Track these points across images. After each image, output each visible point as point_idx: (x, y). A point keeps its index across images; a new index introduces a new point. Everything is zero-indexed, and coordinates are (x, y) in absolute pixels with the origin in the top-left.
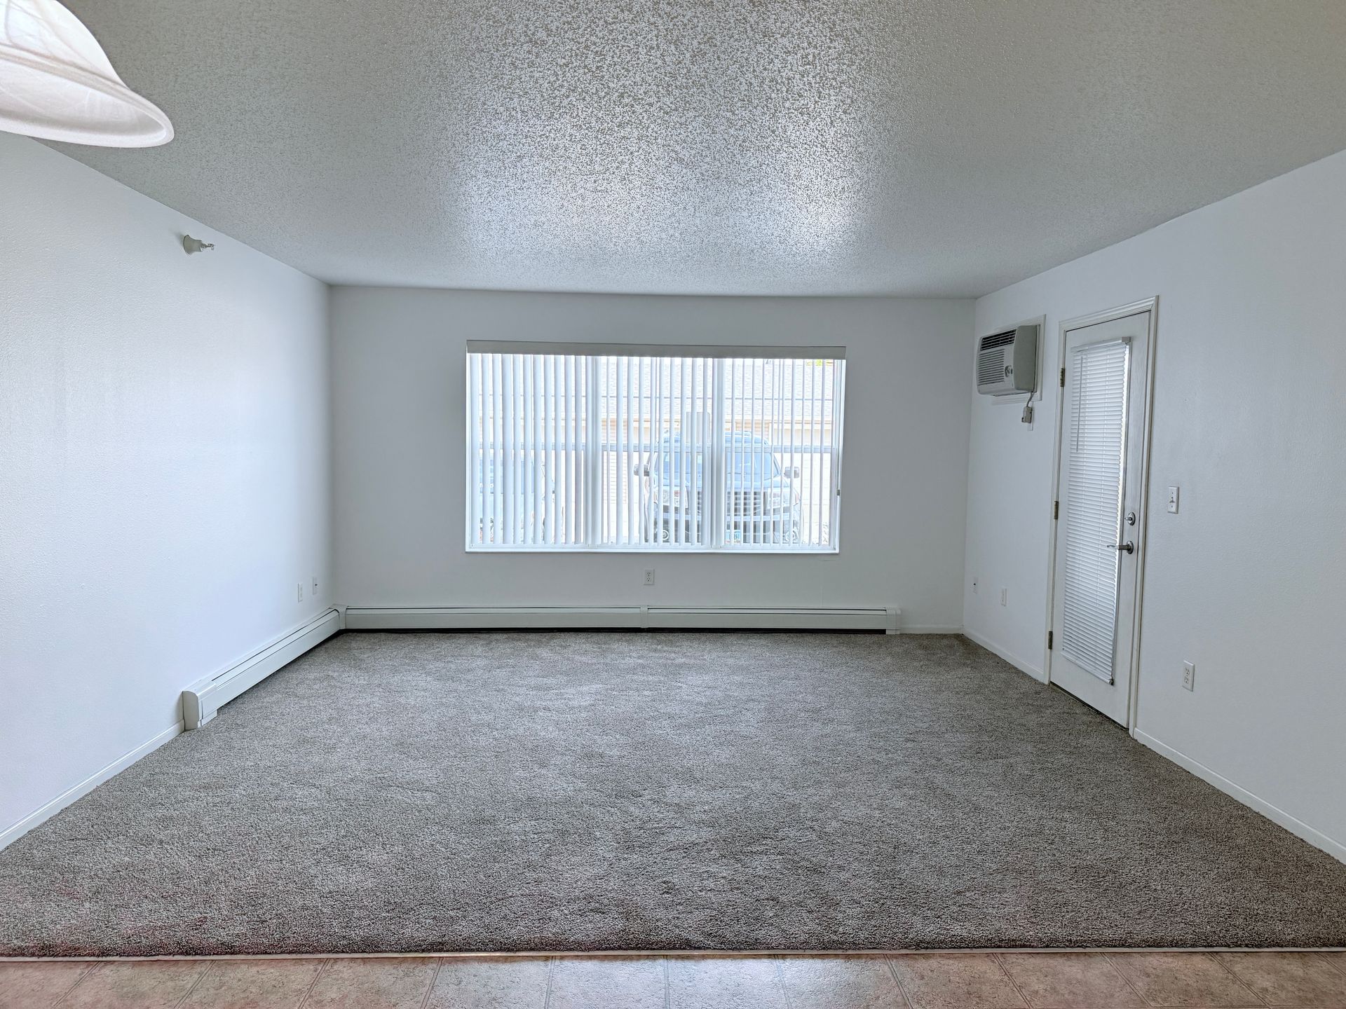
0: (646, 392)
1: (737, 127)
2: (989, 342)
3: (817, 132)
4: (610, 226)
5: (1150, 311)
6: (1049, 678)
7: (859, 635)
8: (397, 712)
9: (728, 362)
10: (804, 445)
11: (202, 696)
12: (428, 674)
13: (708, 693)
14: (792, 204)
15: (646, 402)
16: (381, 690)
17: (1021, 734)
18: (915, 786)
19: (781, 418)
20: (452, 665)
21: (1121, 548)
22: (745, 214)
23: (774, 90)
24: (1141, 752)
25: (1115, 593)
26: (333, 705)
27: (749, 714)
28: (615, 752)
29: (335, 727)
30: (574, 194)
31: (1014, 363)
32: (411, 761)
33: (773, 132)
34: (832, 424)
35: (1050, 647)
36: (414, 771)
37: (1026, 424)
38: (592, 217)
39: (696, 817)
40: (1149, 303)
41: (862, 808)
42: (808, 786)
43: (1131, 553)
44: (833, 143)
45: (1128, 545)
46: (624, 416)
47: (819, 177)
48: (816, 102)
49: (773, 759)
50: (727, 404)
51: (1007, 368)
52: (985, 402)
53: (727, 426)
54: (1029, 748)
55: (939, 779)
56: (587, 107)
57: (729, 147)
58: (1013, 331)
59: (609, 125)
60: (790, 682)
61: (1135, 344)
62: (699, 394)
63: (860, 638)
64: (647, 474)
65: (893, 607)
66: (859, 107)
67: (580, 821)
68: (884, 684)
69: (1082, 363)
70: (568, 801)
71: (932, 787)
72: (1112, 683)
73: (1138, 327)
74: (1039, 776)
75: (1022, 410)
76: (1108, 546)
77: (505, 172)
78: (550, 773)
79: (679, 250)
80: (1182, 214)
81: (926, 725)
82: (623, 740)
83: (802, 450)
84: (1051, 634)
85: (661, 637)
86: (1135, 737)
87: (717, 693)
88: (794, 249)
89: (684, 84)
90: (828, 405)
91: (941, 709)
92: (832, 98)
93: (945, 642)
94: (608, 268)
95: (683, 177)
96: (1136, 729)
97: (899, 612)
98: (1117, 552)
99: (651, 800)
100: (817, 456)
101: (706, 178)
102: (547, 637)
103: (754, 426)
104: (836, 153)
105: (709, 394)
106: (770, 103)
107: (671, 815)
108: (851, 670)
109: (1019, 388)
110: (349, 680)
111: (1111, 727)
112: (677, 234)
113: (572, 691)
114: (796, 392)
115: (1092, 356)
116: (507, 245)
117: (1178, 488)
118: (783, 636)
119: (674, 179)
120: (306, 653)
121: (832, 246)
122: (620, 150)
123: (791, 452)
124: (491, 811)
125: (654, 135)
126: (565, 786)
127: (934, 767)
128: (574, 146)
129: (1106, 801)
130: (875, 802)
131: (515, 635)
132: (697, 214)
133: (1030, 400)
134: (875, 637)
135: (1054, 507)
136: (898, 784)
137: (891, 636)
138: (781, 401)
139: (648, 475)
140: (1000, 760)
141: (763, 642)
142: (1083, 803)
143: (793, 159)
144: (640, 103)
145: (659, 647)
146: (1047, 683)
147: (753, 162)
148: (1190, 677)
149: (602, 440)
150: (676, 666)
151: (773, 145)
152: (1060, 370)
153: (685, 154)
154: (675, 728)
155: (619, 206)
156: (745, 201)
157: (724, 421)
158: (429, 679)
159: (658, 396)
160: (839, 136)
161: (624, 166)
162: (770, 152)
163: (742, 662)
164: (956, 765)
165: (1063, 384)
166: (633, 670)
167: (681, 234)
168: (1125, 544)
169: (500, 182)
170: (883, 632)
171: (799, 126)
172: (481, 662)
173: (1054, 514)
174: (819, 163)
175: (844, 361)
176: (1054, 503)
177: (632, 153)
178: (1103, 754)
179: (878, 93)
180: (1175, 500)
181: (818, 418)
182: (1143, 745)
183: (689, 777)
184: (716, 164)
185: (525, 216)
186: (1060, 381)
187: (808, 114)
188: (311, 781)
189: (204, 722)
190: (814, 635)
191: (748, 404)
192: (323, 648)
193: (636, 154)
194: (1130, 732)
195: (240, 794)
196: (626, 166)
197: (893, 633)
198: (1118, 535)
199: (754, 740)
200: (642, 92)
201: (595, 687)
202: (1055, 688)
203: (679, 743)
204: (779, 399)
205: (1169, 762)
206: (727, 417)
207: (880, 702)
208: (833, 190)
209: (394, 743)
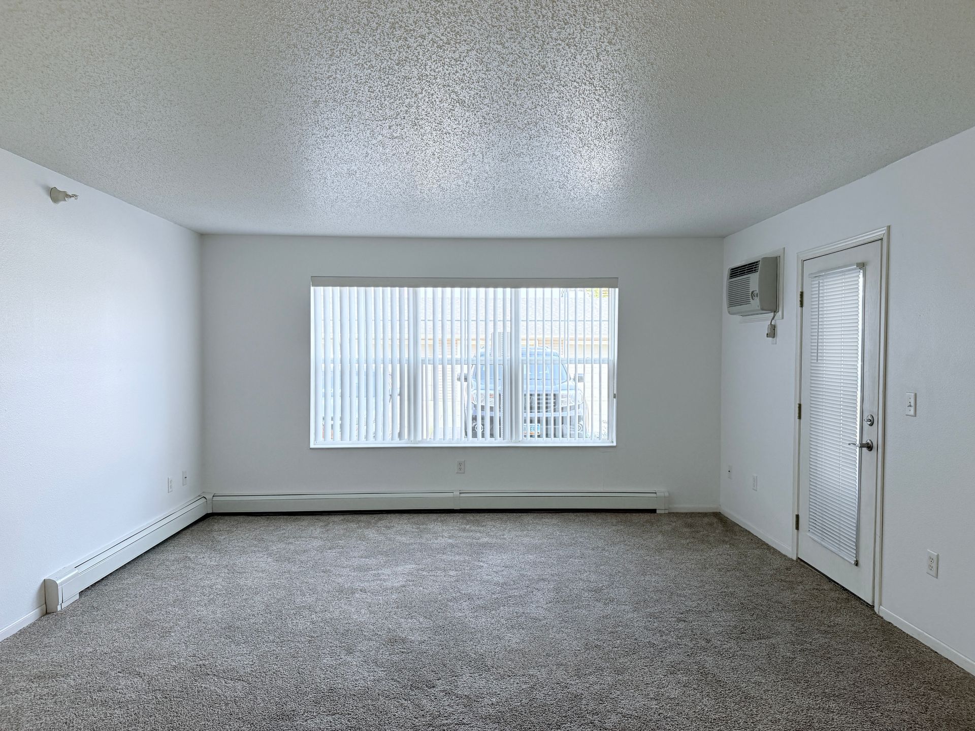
0: (457, 316)
1: (509, 63)
2: (736, 272)
3: (584, 67)
4: (413, 173)
5: (882, 239)
6: (797, 554)
7: (634, 514)
8: (234, 593)
9: (523, 291)
10: (586, 357)
11: (62, 583)
12: (270, 555)
13: (504, 573)
14: (567, 149)
15: (457, 325)
16: (227, 571)
17: (779, 612)
18: (687, 671)
19: (566, 336)
20: (292, 547)
21: (862, 446)
22: (527, 159)
23: (539, 16)
24: (888, 630)
25: (857, 485)
26: (182, 587)
27: (539, 594)
28: (416, 637)
29: (177, 609)
30: (374, 142)
31: (759, 290)
32: (233, 646)
33: (544, 68)
34: (608, 340)
35: (797, 528)
36: (233, 658)
37: (770, 339)
38: (395, 165)
39: (483, 712)
40: (881, 232)
41: (640, 698)
42: (590, 674)
43: (871, 450)
44: (600, 80)
45: (868, 444)
46: (439, 336)
47: (589, 119)
48: (582, 30)
49: (559, 644)
50: (523, 325)
51: (753, 292)
52: (733, 322)
53: (522, 343)
54: (788, 626)
55: (709, 662)
56: (363, 42)
57: (504, 86)
58: (757, 262)
59: (389, 63)
60: (576, 560)
61: (869, 268)
62: (500, 317)
63: (635, 517)
64: (466, 379)
65: (662, 490)
66: (623, 36)
67: (373, 716)
68: (657, 562)
69: (819, 287)
70: (365, 693)
71: (704, 673)
72: (857, 564)
73: (872, 254)
74: (800, 659)
75: (767, 327)
76: (849, 444)
77: (307, 120)
78: (354, 660)
79: (475, 196)
80: (912, 153)
81: (695, 604)
82: (426, 623)
83: (584, 362)
84: (797, 516)
85: (470, 517)
86: (881, 615)
87: (513, 571)
88: (572, 194)
89: (451, 10)
90: (605, 325)
91: (707, 586)
92: (597, 25)
93: (706, 520)
94: (420, 214)
95: (467, 121)
96: (881, 607)
97: (667, 494)
98: (858, 450)
99: (443, 691)
100: (596, 366)
101: (488, 121)
102: (376, 519)
103: (553, 342)
104: (604, 91)
105: (508, 318)
106: (538, 33)
107: (461, 709)
108: (628, 548)
109: (764, 309)
110: (202, 561)
111: (858, 604)
112: (471, 181)
113: (387, 571)
114: (578, 315)
115: (829, 280)
116: (331, 194)
117: (916, 395)
118: (572, 516)
119: (459, 124)
120: (172, 536)
121: (604, 191)
122: (405, 92)
123: (575, 363)
124: (293, 704)
125: (433, 74)
126: (366, 674)
127: (704, 649)
128: (362, 89)
129: (867, 688)
130: (652, 691)
131: (350, 517)
132: (486, 160)
133: (773, 318)
134: (647, 516)
135: (797, 409)
136: (673, 670)
137: (661, 515)
138: (566, 322)
139: (466, 381)
140: (763, 641)
141: (554, 521)
142: (846, 690)
143: (564, 99)
144: (412, 36)
145: (468, 527)
146: (795, 558)
147: (529, 104)
148: (934, 564)
149: (421, 355)
150: (480, 545)
151: (545, 83)
152: (799, 294)
153: (463, 95)
154: (473, 610)
155: (416, 153)
156: (526, 146)
157: (520, 339)
158: (269, 560)
159: (466, 319)
160: (605, 72)
161: (412, 110)
162: (543, 92)
163: (536, 541)
164: (724, 646)
165: (802, 305)
166: (443, 550)
167: (475, 180)
168: (864, 442)
169: (306, 130)
170: (653, 511)
171: (567, 61)
172: (317, 543)
173: (797, 415)
174: (588, 103)
175: (617, 290)
176: (797, 406)
177: (416, 95)
178: (855, 633)
179: (641, 17)
180: (912, 404)
181: (596, 336)
182: (890, 623)
183: (480, 665)
184: (494, 105)
185: (338, 165)
186: (799, 303)
187: (575, 45)
188: (137, 669)
189: (64, 605)
190: (597, 515)
191: (539, 324)
192: (189, 531)
193: (420, 96)
194: (876, 609)
195: (68, 685)
196: (413, 110)
197: (663, 512)
198: (858, 435)
199: (542, 622)
200: (411, 21)
201: (410, 567)
202: (802, 563)
203: (475, 626)
204: (565, 321)
205: (917, 642)
206: (522, 335)
207: (653, 580)
208: (602, 133)
209: (223, 626)
